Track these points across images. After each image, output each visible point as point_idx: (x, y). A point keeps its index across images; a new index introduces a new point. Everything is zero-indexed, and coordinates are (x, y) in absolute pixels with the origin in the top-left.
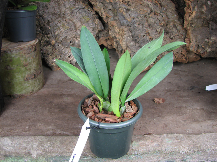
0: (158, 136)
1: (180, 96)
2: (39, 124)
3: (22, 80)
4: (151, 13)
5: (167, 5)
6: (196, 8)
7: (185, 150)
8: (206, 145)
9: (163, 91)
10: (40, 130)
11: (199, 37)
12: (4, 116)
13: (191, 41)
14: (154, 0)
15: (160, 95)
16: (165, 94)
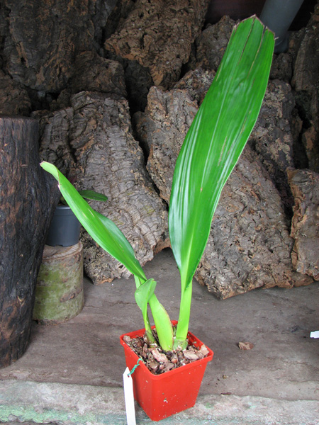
0: (238, 398)
1: (276, 341)
2: (81, 368)
3: (56, 300)
4: (243, 210)
5: (269, 198)
7: (272, 420)
8: (300, 416)
9: (252, 331)
10: (83, 376)
11: (311, 253)
12: (32, 352)
13: (300, 259)
14: (250, 190)
15: (248, 337)
16: (254, 336)
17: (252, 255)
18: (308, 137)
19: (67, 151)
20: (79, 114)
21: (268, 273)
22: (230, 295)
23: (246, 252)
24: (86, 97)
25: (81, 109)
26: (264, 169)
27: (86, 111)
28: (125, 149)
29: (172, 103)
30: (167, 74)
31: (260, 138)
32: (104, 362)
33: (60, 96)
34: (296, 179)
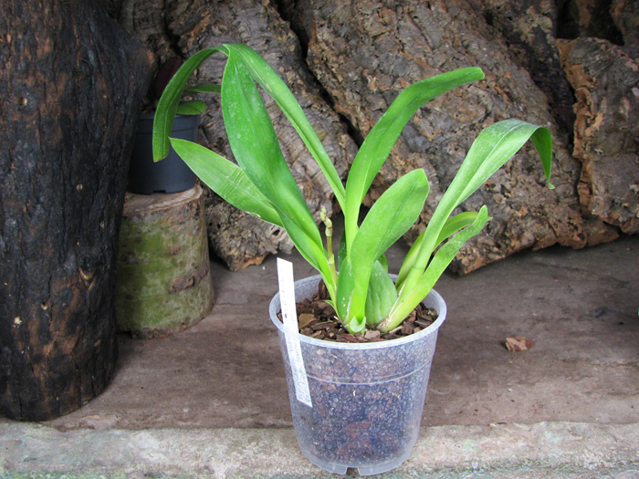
0: (524, 427)
1: (571, 334)
2: (215, 403)
3: (161, 290)
4: (485, 118)
5: (527, 98)
6: (604, 106)
7: (596, 459)
9: (525, 321)
10: (221, 416)
11: (617, 180)
12: (122, 383)
13: (595, 191)
14: (493, 84)
16: (530, 329)
17: (509, 192)
19: (163, 41)
21: (541, 221)
22: (476, 265)
23: (498, 188)
28: (266, 34)
31: (498, 8)
32: (257, 390)
34: (577, 53)
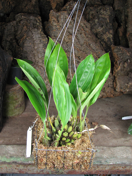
1: (108, 121)
3: (13, 108)
6: (121, 65)
7: (106, 156)
8: (118, 154)
9: (97, 117)
11: (122, 83)
12: (4, 131)
13: (117, 85)
14: (95, 55)
15: (96, 119)
16: (98, 119)
18: (120, 31)
19: (14, 41)
20: (19, 24)
21: (104, 92)
24: (22, 16)
25: (20, 21)
26: (101, 46)
27: (22, 22)
28: (40, 39)
29: (60, 17)
30: (58, 4)
31: (99, 32)
33: (10, 15)
34: (115, 50)
